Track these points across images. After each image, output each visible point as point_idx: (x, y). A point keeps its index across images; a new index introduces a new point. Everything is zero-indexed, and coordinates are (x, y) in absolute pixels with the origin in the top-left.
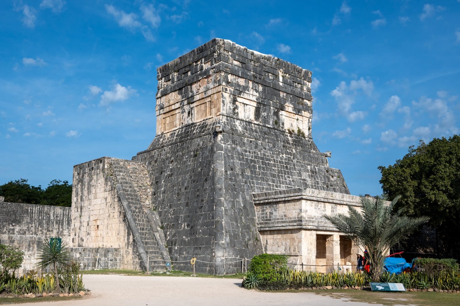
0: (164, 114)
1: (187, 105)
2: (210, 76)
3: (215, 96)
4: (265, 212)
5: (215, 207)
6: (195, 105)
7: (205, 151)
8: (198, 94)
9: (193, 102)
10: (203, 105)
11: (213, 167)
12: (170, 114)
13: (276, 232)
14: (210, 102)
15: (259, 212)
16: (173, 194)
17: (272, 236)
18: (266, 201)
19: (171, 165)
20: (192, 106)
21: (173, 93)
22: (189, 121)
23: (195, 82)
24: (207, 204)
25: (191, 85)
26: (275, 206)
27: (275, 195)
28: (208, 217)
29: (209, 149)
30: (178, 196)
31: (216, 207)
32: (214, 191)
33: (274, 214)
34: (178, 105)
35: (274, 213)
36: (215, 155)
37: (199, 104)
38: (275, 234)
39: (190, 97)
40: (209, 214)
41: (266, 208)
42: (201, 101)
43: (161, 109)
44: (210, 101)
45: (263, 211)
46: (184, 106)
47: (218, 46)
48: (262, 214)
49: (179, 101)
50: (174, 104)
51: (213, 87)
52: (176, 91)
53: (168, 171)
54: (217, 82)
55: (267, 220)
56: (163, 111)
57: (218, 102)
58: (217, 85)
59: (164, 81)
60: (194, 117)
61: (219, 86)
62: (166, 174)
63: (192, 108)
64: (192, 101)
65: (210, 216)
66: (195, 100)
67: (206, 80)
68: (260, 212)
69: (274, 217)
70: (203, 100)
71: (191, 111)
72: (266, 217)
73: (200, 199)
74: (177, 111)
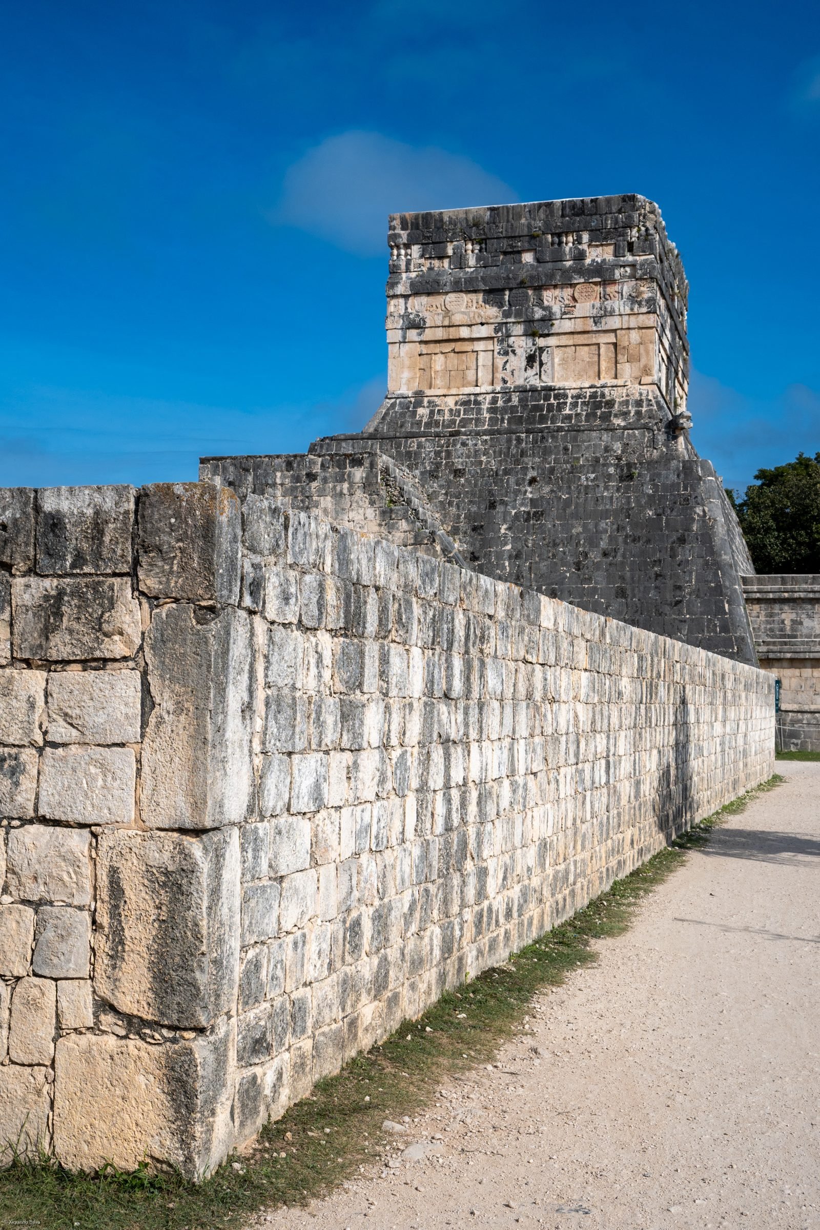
0: (421, 342)
1: (524, 338)
2: (613, 282)
3: (635, 336)
4: (776, 618)
5: (726, 606)
6: (552, 341)
7: (664, 472)
8: (570, 319)
9: (548, 335)
10: (586, 348)
11: (701, 513)
12: (448, 347)
13: (809, 664)
14: (612, 348)
15: (758, 617)
16: (556, 564)
17: (797, 672)
18: (786, 595)
19: (529, 489)
20: (541, 342)
21: (464, 295)
22: (532, 378)
23: (555, 287)
24: (698, 596)
25: (539, 289)
26: (809, 607)
27: (812, 584)
28: (708, 627)
29: (678, 468)
30: (578, 570)
31: (730, 605)
32: (717, 570)
33: (805, 624)
34: (484, 331)
35: (807, 622)
36: (702, 487)
37: (571, 343)
38: (805, 668)
39: (538, 320)
40: (709, 621)
41: (781, 610)
42: (576, 336)
43: (409, 328)
44: (615, 345)
45: (771, 615)
46: (509, 336)
47: (640, 215)
48: (768, 622)
49: (492, 321)
50: (470, 326)
51: (629, 312)
52: (475, 291)
53: (522, 504)
54: (644, 303)
55: (784, 636)
56: (420, 334)
57: (642, 351)
58: (644, 310)
59: (422, 256)
60: (549, 371)
61: (648, 313)
62: (513, 512)
63: (541, 350)
64: (546, 332)
65: (715, 625)
66: (555, 330)
67: (599, 289)
68: (762, 618)
69: (805, 631)
70: (586, 336)
71: (540, 356)
72: (782, 630)
73: (670, 583)
74: (479, 346)
